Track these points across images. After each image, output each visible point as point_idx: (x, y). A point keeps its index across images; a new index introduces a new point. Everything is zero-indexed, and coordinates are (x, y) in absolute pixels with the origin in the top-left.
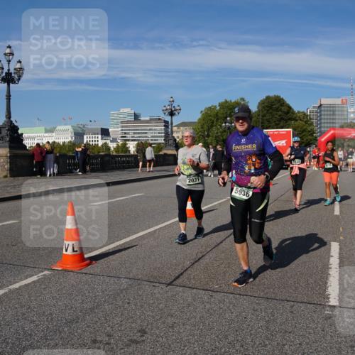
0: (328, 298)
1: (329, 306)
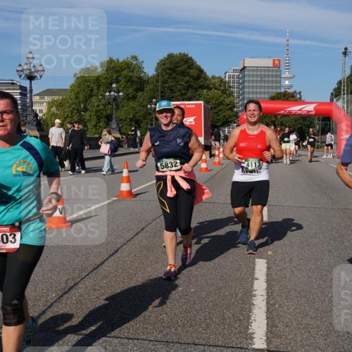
0: (252, 339)
1: (253, 349)
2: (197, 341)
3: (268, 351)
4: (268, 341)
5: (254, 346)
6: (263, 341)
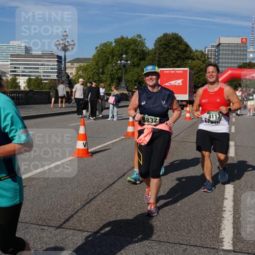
0: (222, 242)
1: (223, 250)
2: (181, 242)
3: (234, 251)
4: (234, 244)
5: (223, 248)
6: (230, 244)
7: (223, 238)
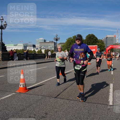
0: (109, 102)
1: (109, 105)
2: (96, 103)
3: (113, 105)
4: (113, 103)
6: (112, 103)
7: (109, 101)
